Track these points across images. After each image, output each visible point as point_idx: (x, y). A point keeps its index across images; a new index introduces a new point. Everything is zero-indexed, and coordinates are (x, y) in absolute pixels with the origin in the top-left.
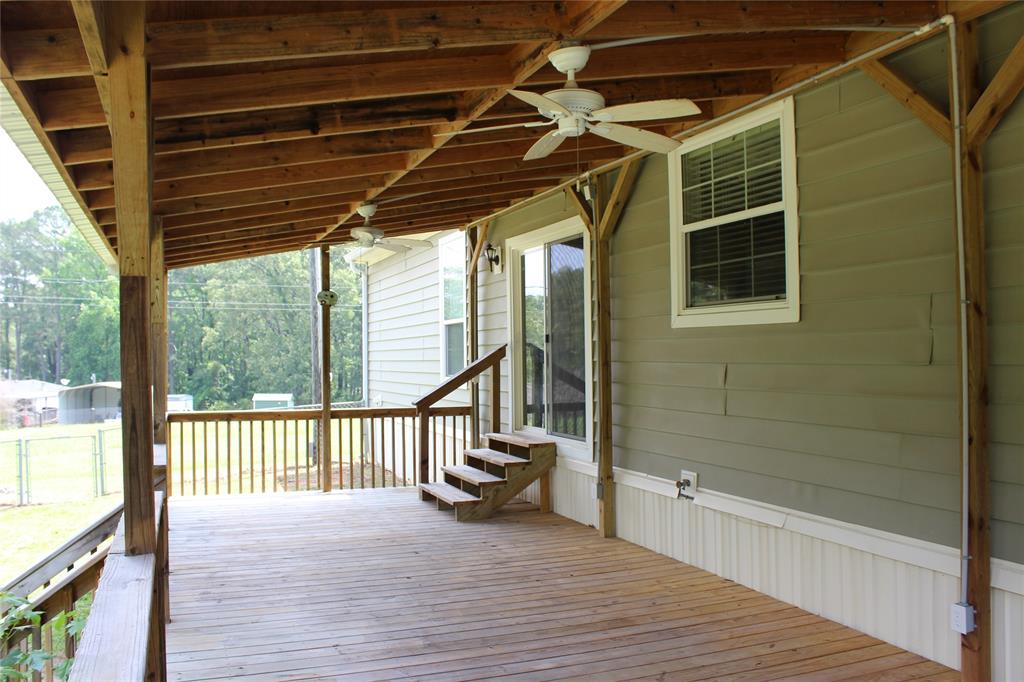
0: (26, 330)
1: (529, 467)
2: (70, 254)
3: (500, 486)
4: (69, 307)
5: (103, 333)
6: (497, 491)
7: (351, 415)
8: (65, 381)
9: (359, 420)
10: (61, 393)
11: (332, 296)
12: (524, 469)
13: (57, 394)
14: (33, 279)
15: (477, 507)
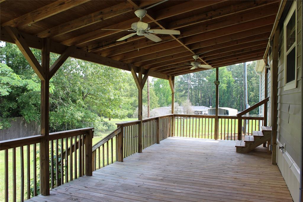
0: (203, 93)
1: (263, 138)
2: (214, 72)
3: (252, 143)
4: (213, 86)
5: (222, 94)
6: (251, 144)
7: (225, 118)
8: (211, 107)
9: (228, 119)
10: (208, 110)
11: (218, 82)
12: (261, 138)
13: (207, 110)
14: (205, 79)
15: (244, 149)
